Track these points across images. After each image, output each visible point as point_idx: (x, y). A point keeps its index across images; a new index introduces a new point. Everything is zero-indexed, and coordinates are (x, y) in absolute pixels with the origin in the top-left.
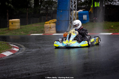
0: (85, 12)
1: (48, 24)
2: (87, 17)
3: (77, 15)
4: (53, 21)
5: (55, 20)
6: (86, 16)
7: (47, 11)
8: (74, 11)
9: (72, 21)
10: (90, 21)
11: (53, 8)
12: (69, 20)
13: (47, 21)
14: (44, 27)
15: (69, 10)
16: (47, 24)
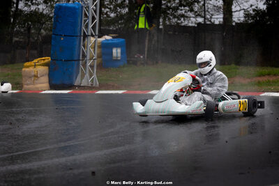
0: (116, 41)
1: (31, 69)
2: (122, 53)
3: (99, 47)
4: (43, 62)
5: (48, 59)
6: (119, 50)
7: (29, 38)
8: (93, 39)
9: (86, 63)
10: (128, 62)
11: (42, 31)
12: (81, 59)
13: (28, 61)
14: (20, 75)
15: (81, 36)
16: (28, 67)
